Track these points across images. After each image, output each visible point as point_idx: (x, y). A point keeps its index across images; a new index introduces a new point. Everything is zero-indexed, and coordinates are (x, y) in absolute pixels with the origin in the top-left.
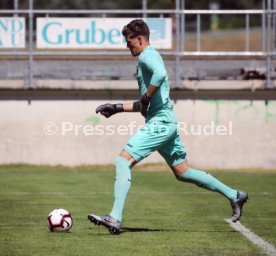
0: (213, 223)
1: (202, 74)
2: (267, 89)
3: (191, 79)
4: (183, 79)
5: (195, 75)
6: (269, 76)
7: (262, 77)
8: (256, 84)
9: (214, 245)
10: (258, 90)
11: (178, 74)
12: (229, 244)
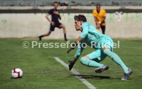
0: (49, 59)
1: (45, 4)
2: (69, 10)
3: (41, 6)
4: (38, 6)
5: (42, 4)
6: (69, 5)
7: (67, 5)
8: (65, 8)
9: (50, 67)
10: (65, 10)
11: (36, 4)
12: (56, 66)
